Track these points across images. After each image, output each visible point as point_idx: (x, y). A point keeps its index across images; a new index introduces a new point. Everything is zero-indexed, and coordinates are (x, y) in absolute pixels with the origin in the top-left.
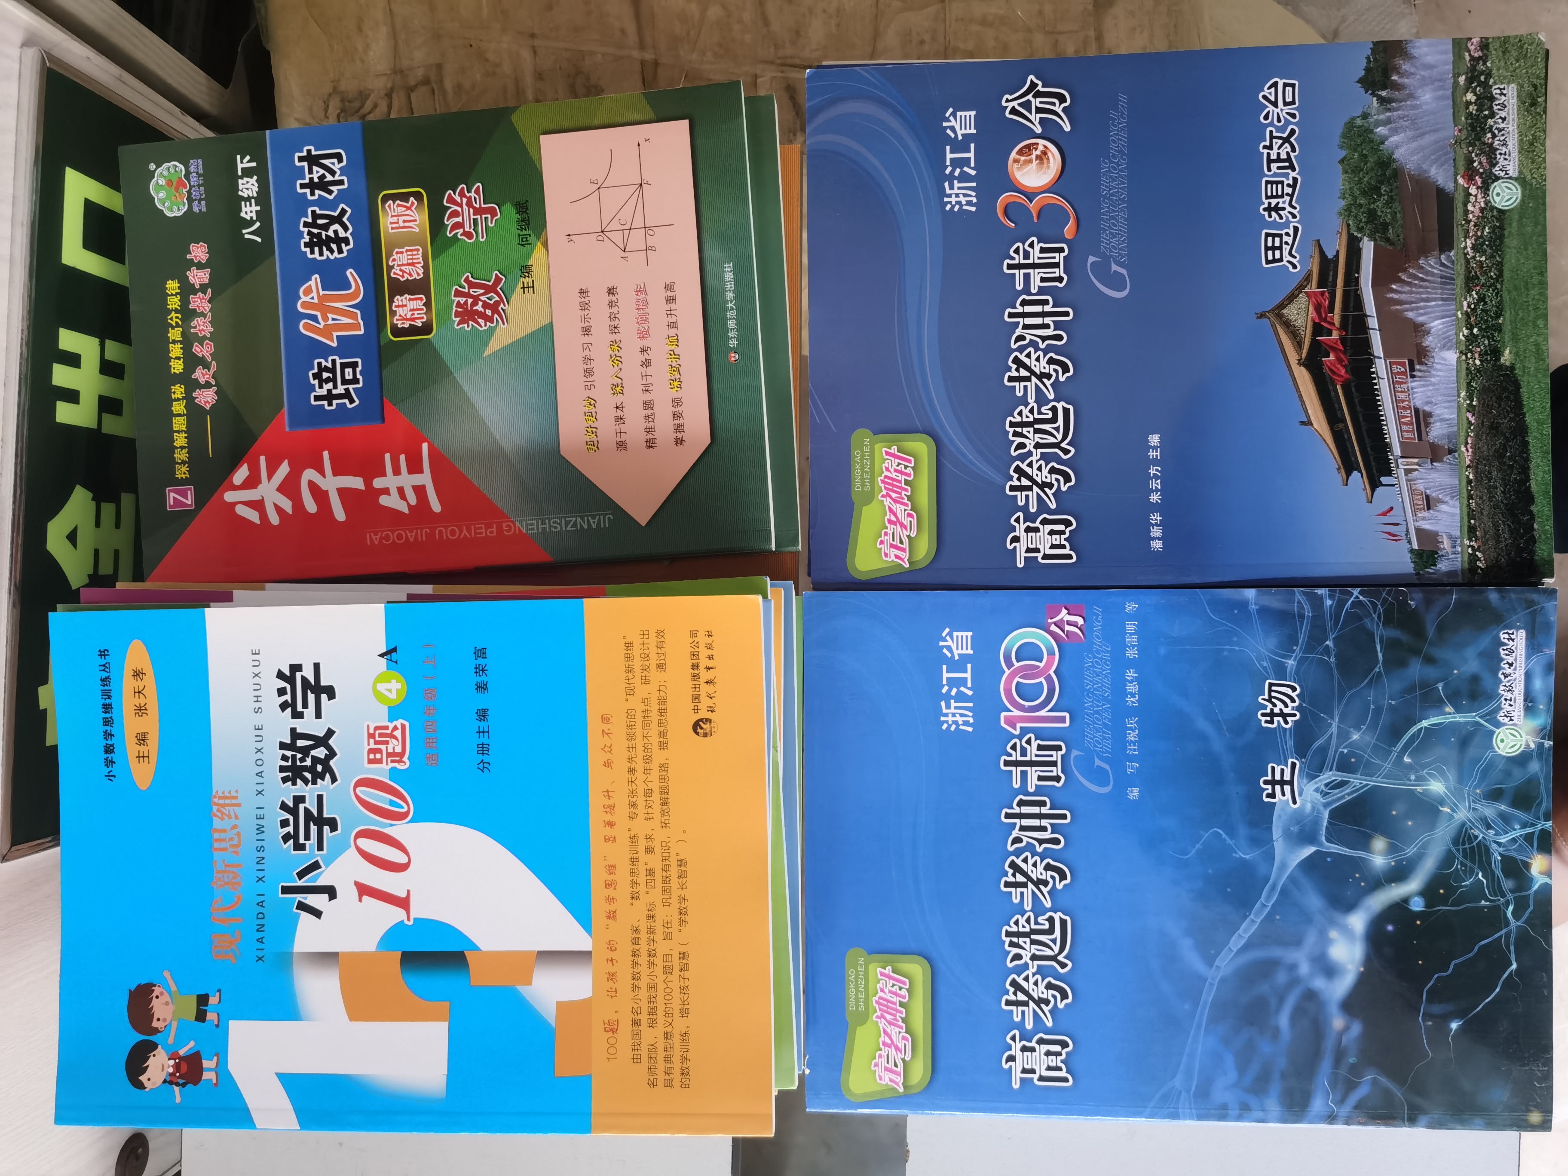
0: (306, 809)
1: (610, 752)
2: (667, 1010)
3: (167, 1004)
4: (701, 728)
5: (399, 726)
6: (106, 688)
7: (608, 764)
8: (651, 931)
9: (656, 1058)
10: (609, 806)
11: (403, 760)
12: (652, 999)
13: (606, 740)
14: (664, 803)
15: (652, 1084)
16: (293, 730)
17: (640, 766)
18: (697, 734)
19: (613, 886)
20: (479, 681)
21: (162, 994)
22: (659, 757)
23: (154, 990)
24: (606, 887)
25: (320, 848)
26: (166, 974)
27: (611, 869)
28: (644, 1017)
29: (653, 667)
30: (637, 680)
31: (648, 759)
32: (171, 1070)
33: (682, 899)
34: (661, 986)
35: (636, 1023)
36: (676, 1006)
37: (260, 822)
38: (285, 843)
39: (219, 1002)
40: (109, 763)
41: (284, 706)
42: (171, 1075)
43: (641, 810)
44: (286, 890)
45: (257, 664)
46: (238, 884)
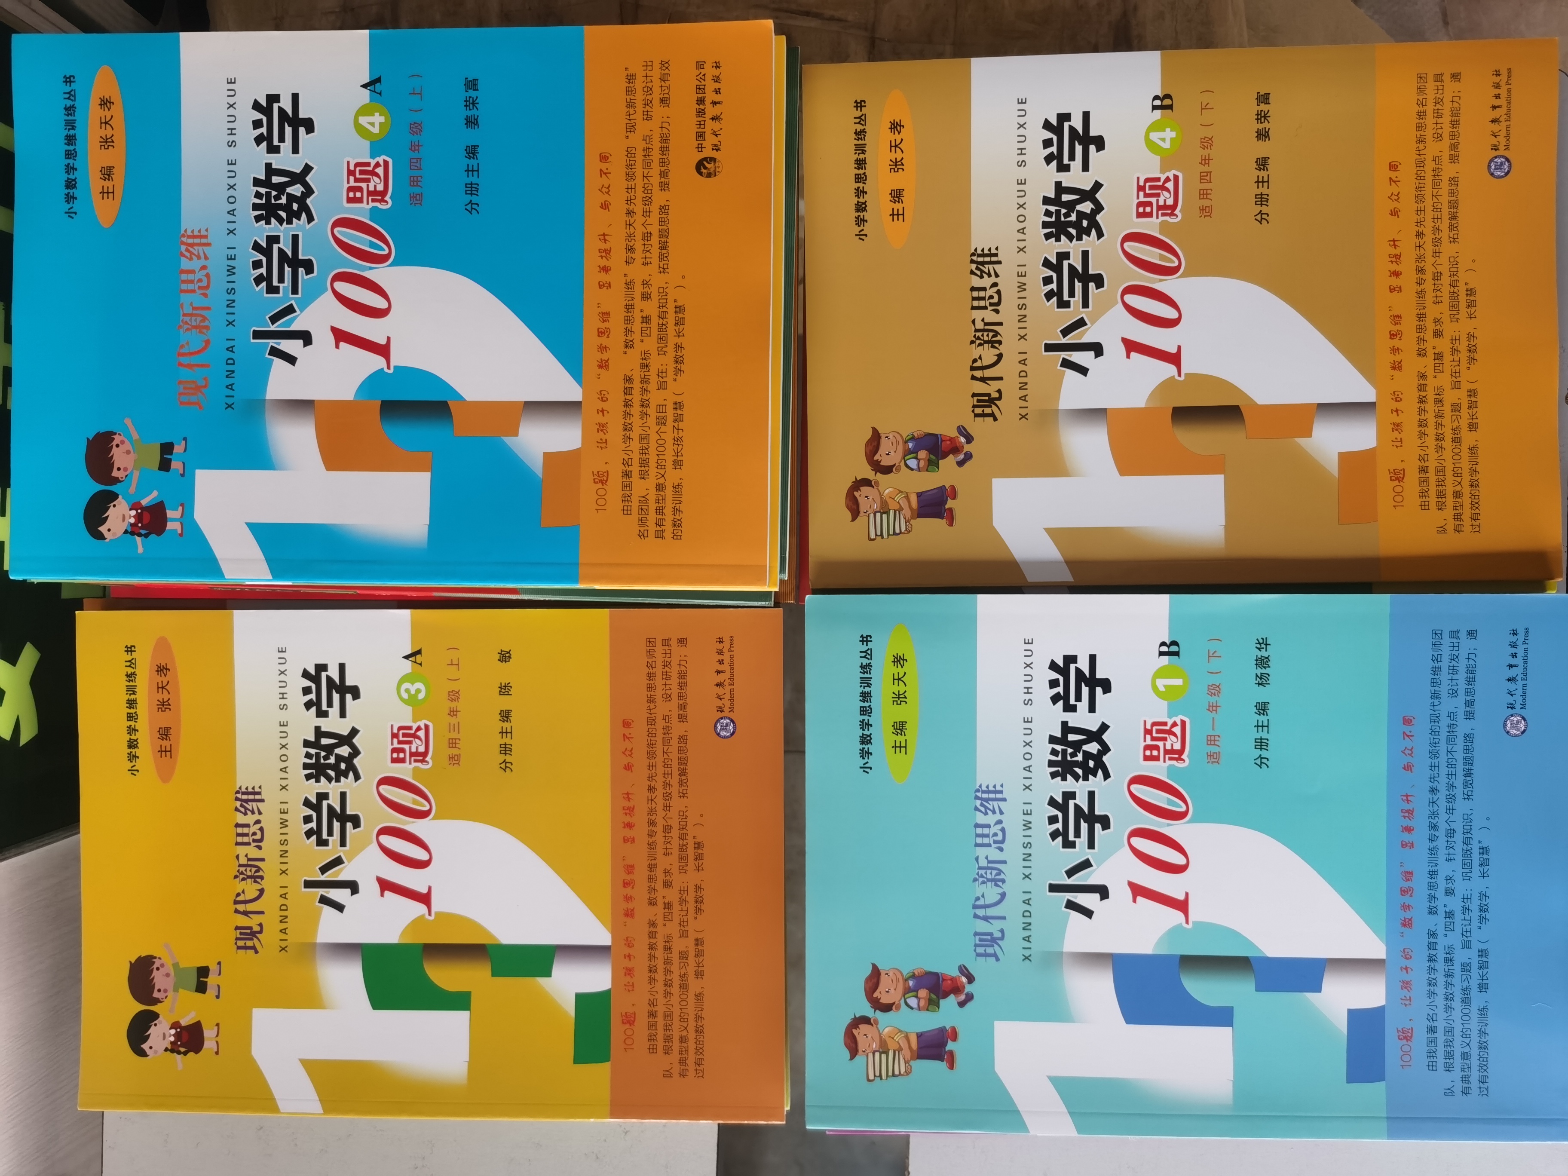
0: (280, 250)
1: (607, 193)
2: (659, 461)
3: (128, 452)
4: (705, 168)
5: (382, 163)
6: (70, 118)
7: (605, 206)
8: (645, 381)
9: (647, 510)
10: (605, 251)
11: (385, 199)
12: (644, 451)
13: (604, 181)
14: (664, 246)
15: (642, 535)
16: (268, 166)
17: (638, 208)
18: (701, 174)
19: (607, 334)
20: (469, 115)
21: (123, 442)
22: (659, 198)
23: (114, 439)
24: (599, 336)
25: (295, 291)
26: (128, 421)
27: (605, 316)
28: (635, 469)
29: (656, 102)
30: (638, 116)
31: (647, 201)
32: (132, 520)
33: (678, 347)
34: (653, 437)
35: (627, 474)
36: (669, 457)
37: (231, 263)
38: (257, 285)
39: (185, 451)
40: (70, 198)
41: (259, 140)
42: (132, 525)
43: (638, 255)
44: (257, 335)
45: (232, 93)
46: (207, 328)
